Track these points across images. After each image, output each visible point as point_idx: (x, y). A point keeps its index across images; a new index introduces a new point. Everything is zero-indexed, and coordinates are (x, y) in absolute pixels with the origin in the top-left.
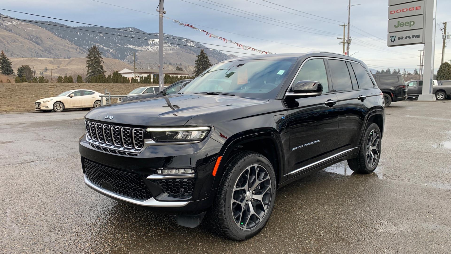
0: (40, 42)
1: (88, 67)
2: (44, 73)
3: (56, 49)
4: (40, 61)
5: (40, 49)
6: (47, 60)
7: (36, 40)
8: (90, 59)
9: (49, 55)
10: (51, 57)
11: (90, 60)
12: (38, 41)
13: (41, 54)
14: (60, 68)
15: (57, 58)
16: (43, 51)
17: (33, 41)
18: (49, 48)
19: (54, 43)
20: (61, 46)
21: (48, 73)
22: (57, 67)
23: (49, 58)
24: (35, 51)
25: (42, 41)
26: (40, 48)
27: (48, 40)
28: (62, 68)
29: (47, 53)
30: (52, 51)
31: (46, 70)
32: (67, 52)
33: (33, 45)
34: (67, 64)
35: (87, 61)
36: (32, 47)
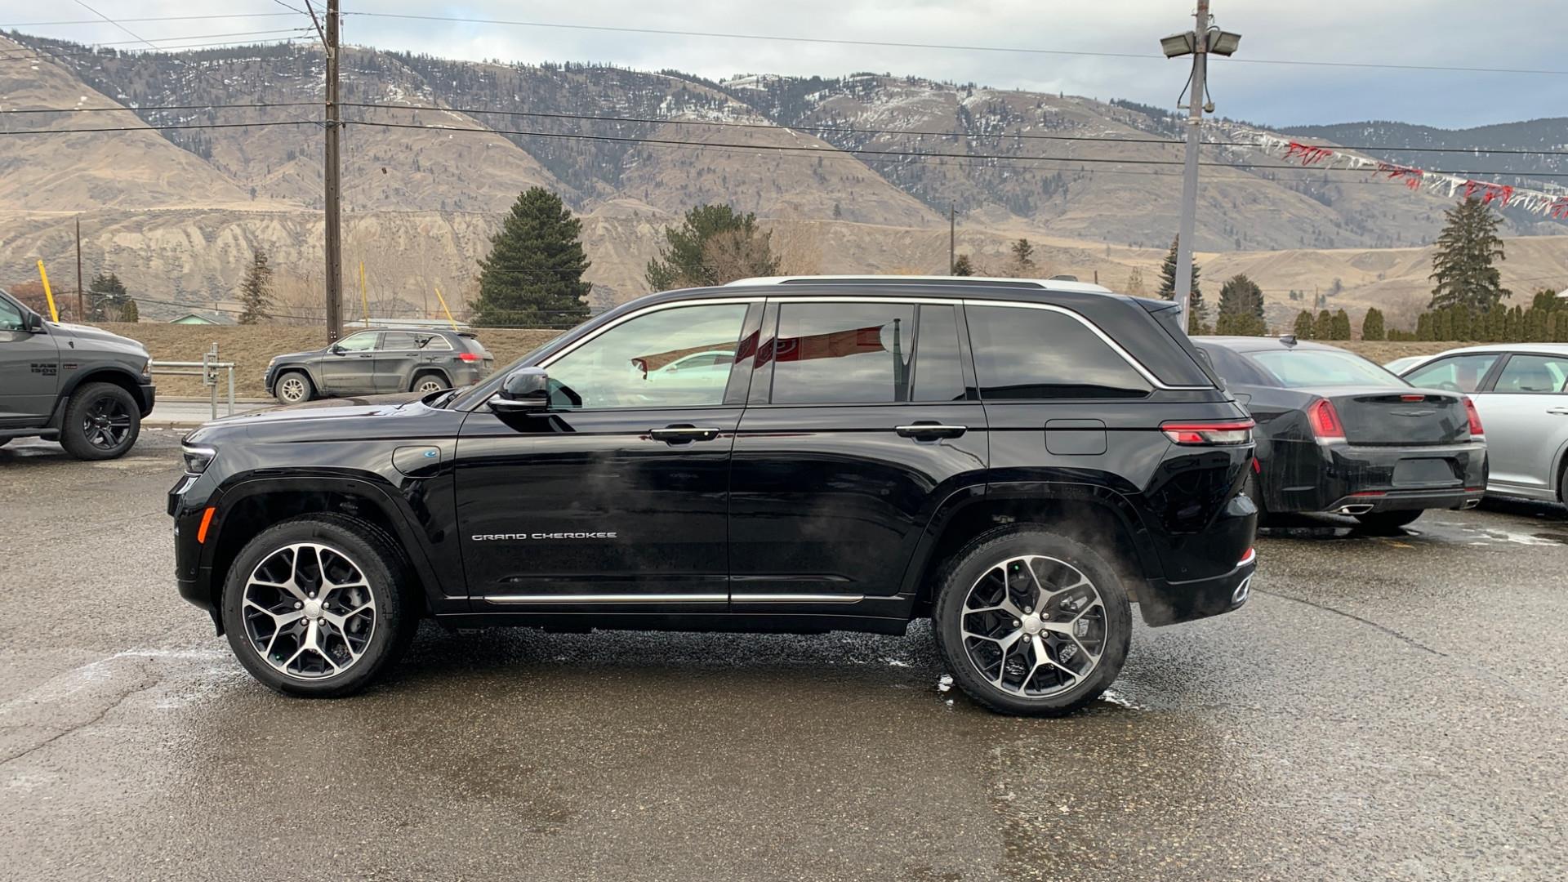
0: (1334, 196)
1: (1440, 276)
2: (1329, 300)
3: (1385, 216)
4: (1320, 260)
5: (1331, 220)
6: (1344, 255)
7: (1322, 191)
8: (1448, 247)
9: (1359, 238)
10: (1362, 245)
11: (1448, 250)
12: (1326, 192)
13: (1333, 237)
14: (1386, 281)
15: (1386, 246)
16: (1338, 225)
17: (1311, 196)
18: (1361, 214)
19: (1382, 195)
20: (1405, 202)
21: (1342, 298)
22: (1375, 279)
23: (1356, 246)
24: (1313, 226)
25: (1339, 191)
26: (1332, 217)
27: (1362, 185)
28: (1392, 280)
29: (1352, 231)
30: (1370, 224)
31: (1338, 287)
32: (1424, 222)
33: (1311, 206)
34: (1414, 266)
35: (1440, 255)
36: (1306, 215)
